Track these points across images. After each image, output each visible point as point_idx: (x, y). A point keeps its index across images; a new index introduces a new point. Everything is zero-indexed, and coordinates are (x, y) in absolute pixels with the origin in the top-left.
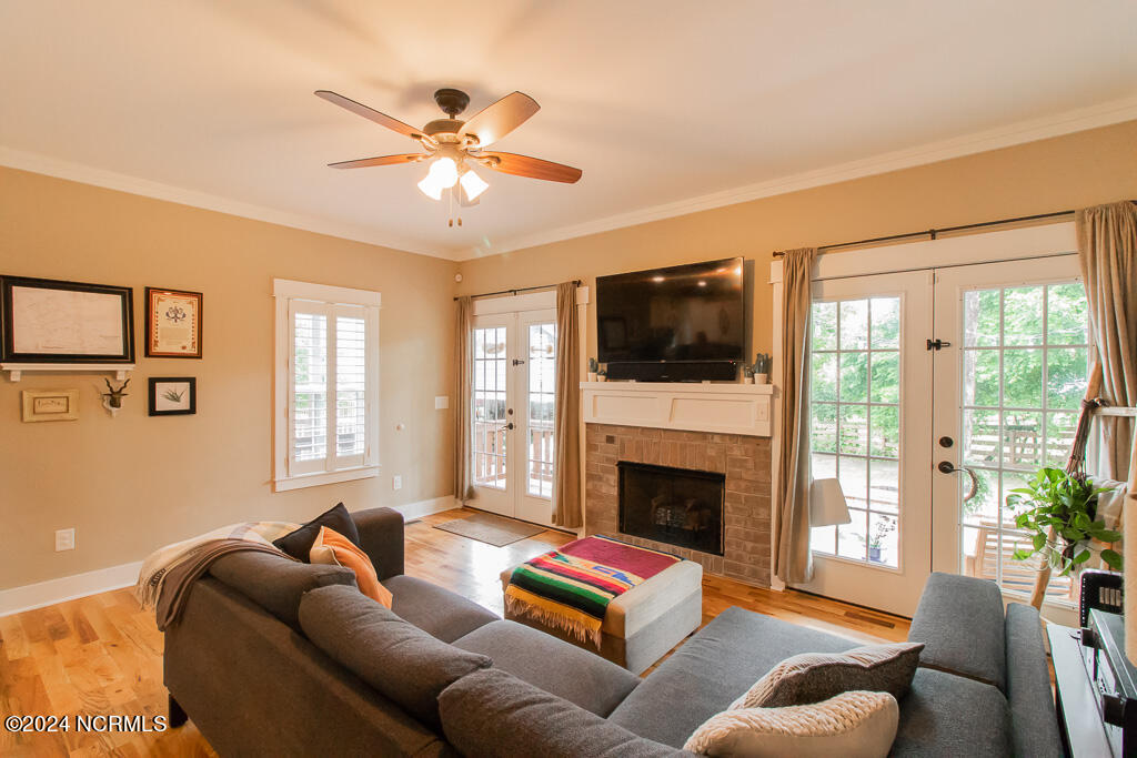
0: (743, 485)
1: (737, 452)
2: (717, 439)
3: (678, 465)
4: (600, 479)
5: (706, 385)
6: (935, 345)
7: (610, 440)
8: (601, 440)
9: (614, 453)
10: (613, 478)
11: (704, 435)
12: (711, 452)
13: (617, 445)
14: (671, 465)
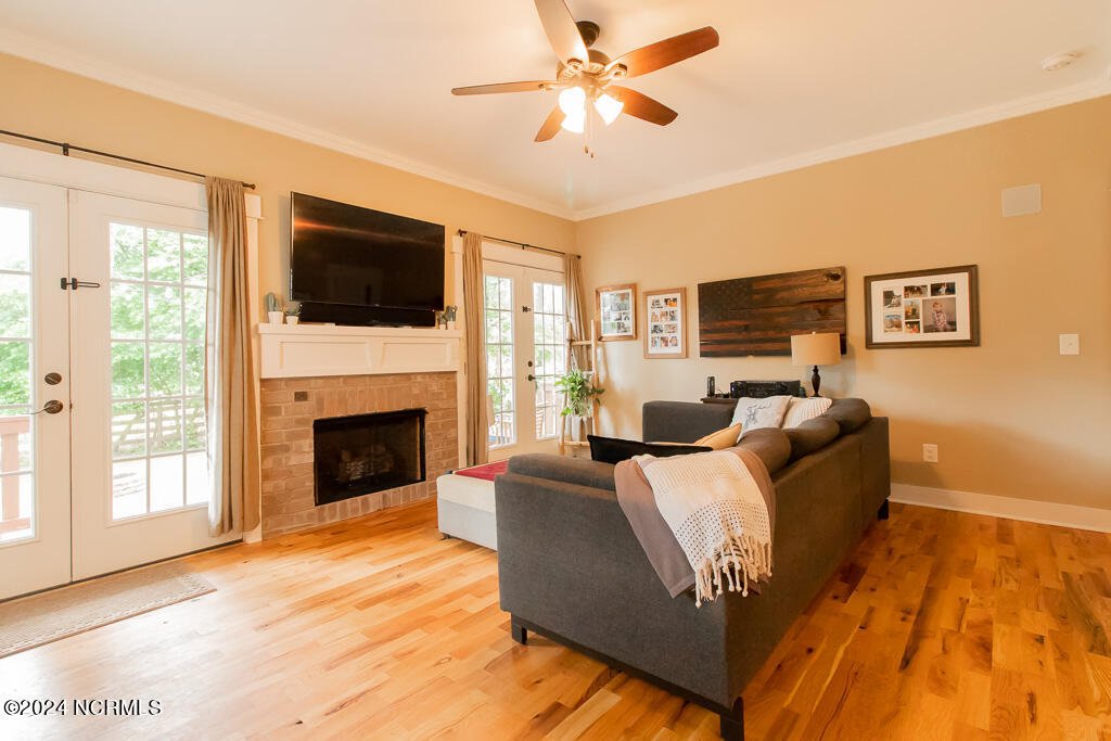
0: (440, 413)
1: (435, 388)
2: (419, 379)
3: (386, 409)
4: (286, 449)
5: (407, 330)
6: (525, 309)
7: (301, 396)
8: (285, 398)
9: (311, 412)
10: (308, 444)
11: (408, 375)
12: (416, 391)
13: (312, 401)
14: (378, 411)
